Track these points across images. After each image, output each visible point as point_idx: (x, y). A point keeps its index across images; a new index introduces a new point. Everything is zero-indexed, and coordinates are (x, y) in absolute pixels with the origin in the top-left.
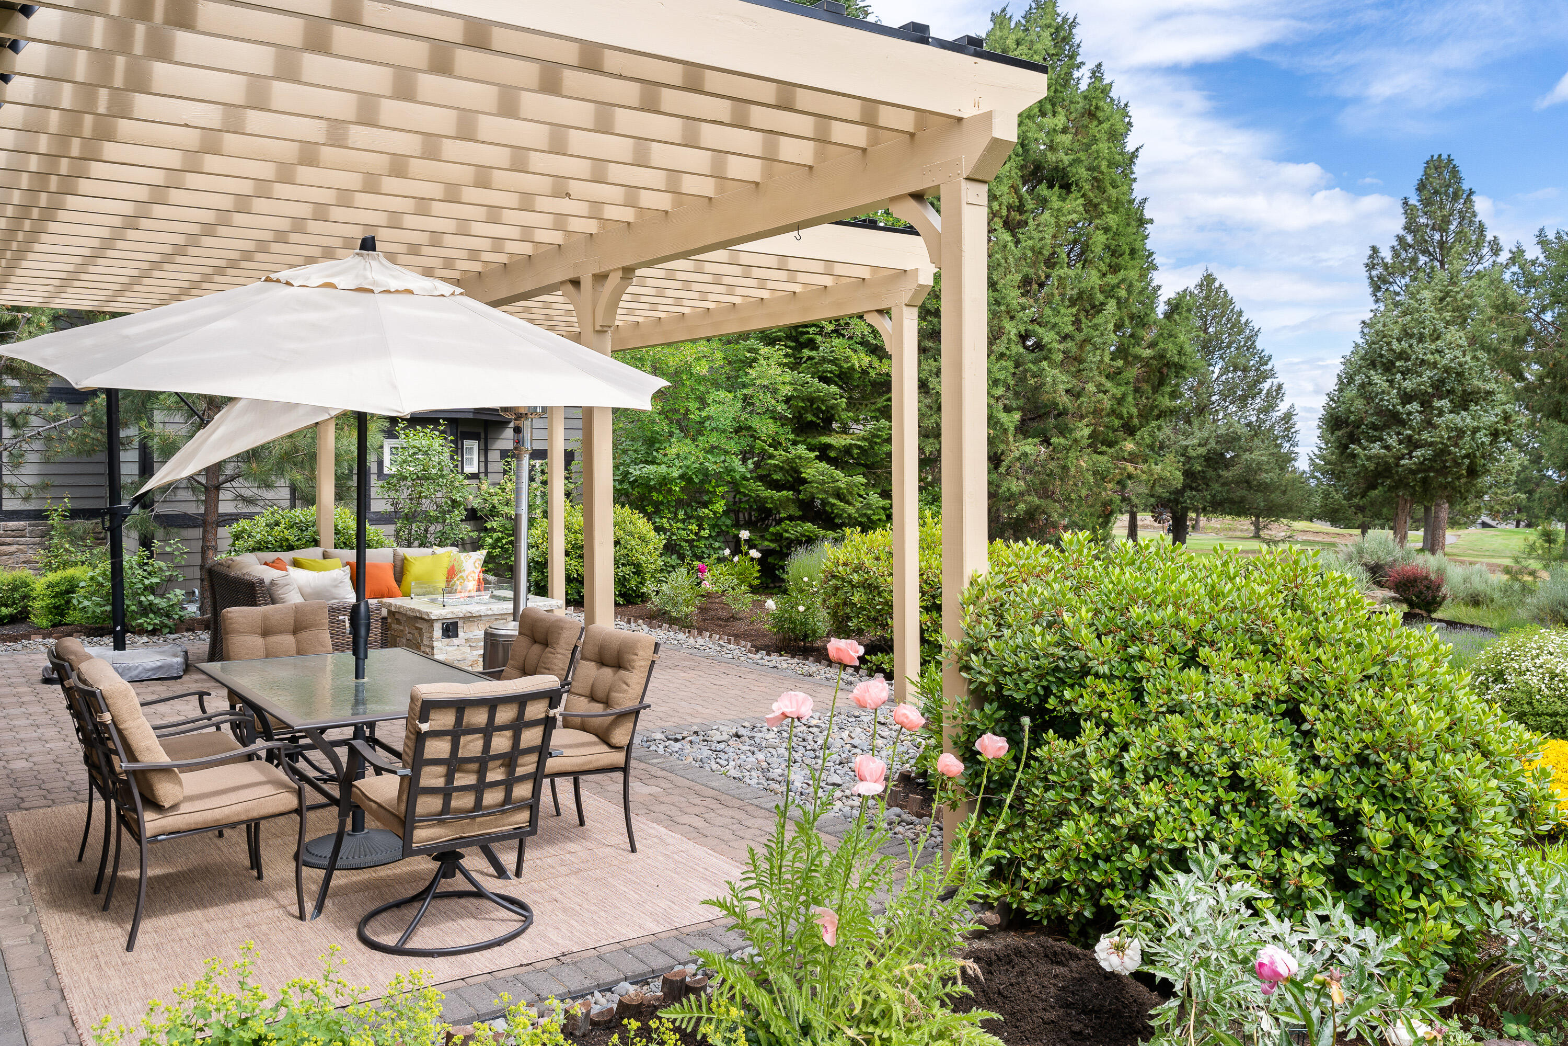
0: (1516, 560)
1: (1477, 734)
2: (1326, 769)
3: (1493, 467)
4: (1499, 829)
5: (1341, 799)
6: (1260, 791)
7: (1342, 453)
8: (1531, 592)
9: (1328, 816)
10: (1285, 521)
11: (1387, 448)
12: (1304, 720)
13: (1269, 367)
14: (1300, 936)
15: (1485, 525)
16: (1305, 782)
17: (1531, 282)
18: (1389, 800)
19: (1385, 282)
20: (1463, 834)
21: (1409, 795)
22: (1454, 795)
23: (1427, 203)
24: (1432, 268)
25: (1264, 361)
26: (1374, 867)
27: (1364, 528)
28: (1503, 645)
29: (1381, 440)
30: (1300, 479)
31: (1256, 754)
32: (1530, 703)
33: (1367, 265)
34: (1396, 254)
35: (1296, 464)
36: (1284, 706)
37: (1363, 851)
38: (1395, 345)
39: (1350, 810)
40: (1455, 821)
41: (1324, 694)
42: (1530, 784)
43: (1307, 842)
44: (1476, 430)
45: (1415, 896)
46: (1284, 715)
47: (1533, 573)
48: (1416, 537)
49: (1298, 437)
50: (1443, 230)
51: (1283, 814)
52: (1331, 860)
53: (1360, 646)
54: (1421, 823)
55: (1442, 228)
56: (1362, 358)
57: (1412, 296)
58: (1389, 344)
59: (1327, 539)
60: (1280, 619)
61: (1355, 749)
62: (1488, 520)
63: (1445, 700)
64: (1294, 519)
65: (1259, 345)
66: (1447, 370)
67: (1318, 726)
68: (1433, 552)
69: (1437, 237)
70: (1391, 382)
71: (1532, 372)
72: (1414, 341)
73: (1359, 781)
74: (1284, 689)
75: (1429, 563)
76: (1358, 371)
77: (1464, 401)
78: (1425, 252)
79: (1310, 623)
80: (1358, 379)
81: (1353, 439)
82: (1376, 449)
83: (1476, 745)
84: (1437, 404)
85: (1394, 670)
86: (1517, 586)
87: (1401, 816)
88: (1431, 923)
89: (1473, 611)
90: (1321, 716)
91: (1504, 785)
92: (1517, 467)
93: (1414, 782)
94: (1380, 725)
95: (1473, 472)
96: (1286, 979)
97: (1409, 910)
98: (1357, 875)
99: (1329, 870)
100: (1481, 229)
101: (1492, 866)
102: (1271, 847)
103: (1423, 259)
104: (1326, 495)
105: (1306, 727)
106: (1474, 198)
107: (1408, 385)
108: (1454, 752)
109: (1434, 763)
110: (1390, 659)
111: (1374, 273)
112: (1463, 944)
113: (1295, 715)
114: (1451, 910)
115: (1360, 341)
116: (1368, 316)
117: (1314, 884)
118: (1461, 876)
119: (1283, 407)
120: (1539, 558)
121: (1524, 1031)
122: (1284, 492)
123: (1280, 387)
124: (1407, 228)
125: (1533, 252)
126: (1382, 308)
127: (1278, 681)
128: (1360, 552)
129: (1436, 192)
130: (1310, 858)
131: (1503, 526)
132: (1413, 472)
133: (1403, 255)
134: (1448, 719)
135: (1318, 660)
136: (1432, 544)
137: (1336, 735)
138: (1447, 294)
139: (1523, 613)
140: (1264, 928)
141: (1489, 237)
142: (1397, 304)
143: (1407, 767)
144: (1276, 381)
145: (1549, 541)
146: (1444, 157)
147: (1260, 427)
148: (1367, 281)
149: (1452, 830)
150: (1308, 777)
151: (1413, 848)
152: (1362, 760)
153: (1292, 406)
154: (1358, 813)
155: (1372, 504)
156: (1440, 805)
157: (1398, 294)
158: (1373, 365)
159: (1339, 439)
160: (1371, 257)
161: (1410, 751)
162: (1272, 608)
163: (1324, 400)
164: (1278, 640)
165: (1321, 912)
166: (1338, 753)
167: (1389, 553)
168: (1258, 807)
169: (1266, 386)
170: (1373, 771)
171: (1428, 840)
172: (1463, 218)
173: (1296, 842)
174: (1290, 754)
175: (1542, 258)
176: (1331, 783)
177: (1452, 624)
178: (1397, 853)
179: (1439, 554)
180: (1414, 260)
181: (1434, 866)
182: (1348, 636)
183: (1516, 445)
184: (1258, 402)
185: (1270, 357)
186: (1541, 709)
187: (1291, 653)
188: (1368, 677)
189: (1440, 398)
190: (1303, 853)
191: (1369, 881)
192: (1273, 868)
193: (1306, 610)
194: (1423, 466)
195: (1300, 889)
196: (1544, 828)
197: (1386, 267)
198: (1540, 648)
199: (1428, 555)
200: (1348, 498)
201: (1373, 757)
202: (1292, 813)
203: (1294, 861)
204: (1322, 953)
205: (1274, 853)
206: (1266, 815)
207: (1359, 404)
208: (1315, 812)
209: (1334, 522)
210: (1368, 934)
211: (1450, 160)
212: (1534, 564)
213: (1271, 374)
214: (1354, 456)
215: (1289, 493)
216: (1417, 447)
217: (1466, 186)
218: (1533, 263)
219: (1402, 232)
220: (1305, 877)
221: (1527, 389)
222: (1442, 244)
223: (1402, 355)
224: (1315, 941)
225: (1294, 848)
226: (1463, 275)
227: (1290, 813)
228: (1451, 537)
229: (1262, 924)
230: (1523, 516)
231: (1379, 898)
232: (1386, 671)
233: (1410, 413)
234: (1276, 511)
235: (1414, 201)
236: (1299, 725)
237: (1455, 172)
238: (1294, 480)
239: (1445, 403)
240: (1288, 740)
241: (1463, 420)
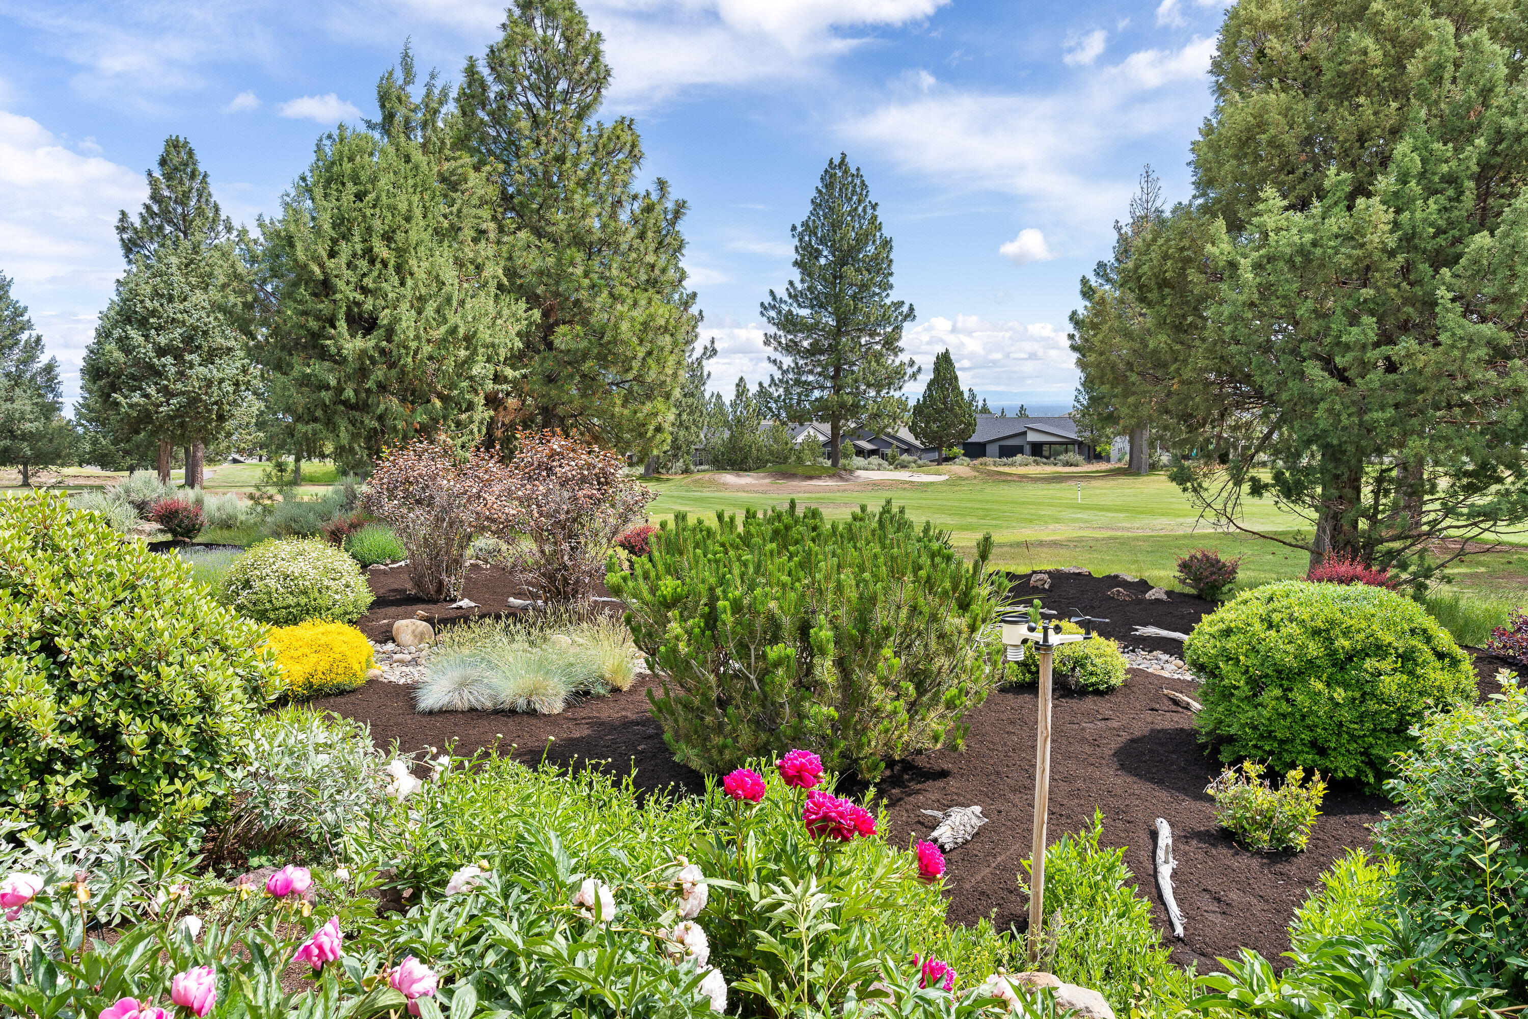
0: (257, 487)
1: (216, 634)
2: (83, 693)
3: (237, 412)
4: (238, 707)
5: (100, 716)
6: (17, 728)
7: (105, 401)
8: (270, 512)
9: (89, 734)
10: (54, 468)
11: (147, 396)
12: (60, 651)
13: (25, 318)
14: (63, 852)
15: (235, 461)
16: (63, 709)
17: (253, 260)
18: (144, 707)
19: (136, 245)
20: (208, 719)
21: (162, 697)
22: (197, 687)
23: (168, 177)
24: (177, 237)
25: (19, 312)
26: (133, 768)
27: (131, 469)
28: (248, 557)
29: (141, 389)
30: (66, 430)
31: (9, 694)
32: (270, 601)
33: (118, 228)
34: (144, 220)
35: (63, 414)
36: (38, 643)
37: (123, 758)
38: (148, 304)
39: (109, 725)
40: (201, 710)
41: (77, 625)
42: (262, 666)
43: (70, 764)
44: (221, 381)
45: (171, 782)
46: (39, 651)
47: (270, 498)
48: (178, 474)
49: (61, 388)
50: (183, 204)
51: (43, 745)
52: (95, 774)
53: (110, 575)
54: (173, 719)
55: (183, 201)
56: (118, 313)
57: (160, 260)
58: (142, 302)
59: (98, 482)
60: (30, 561)
61: (110, 668)
62: (237, 457)
63: (189, 611)
64: (62, 465)
65: (13, 294)
66: (195, 329)
67: (74, 655)
68: (192, 487)
69: (180, 210)
70: (146, 337)
71: (262, 333)
72: (164, 301)
73: (116, 696)
74: (36, 627)
75: (187, 496)
76: (114, 326)
77: (210, 357)
78: (170, 222)
79: (61, 561)
80: (117, 333)
81: (114, 388)
82: (137, 398)
83: (216, 643)
84: (188, 357)
85: (143, 593)
86: (259, 509)
87: (156, 718)
88: (185, 800)
89: (226, 533)
90: (76, 645)
91: (240, 671)
92: (254, 411)
93: (165, 685)
94: (132, 641)
95: (221, 418)
96: (32, 899)
97: (166, 796)
98: (119, 780)
99: (91, 783)
100: (217, 209)
101: (233, 739)
102: (33, 778)
103: (168, 229)
104: (95, 442)
105: (62, 658)
106: (208, 180)
107: (163, 340)
108: (199, 652)
109: (182, 666)
110: (139, 583)
111: (125, 236)
112: (217, 808)
113: (50, 649)
114: (202, 784)
115: (116, 299)
116: (122, 276)
117: (77, 800)
118: (210, 754)
119: (43, 359)
120: (275, 484)
121: (263, 859)
122: (51, 441)
123: (39, 339)
124: (153, 197)
125: (255, 233)
126: (135, 270)
127: (30, 619)
128: (127, 491)
129: (176, 169)
130: (75, 776)
131: (249, 461)
132: (171, 418)
133: (151, 222)
134: (191, 627)
135: (70, 593)
136: (191, 480)
137: (92, 660)
138: (192, 262)
139: (265, 530)
140: (27, 857)
141: (223, 217)
142: (148, 267)
143: (158, 675)
144: (34, 334)
145: (281, 471)
146: (181, 139)
147: (20, 376)
148: (119, 243)
149: (199, 718)
150: (67, 704)
151: (167, 742)
152: (118, 677)
153: (54, 358)
154: (116, 725)
155: (138, 447)
156: (187, 700)
157: (148, 257)
158: (128, 320)
159: (101, 389)
160: (121, 220)
161: (159, 660)
162: (20, 550)
163: (84, 353)
164: (28, 581)
165: (83, 822)
166: (93, 675)
167: (154, 490)
168: (16, 744)
169: (24, 336)
170: (128, 683)
171: (179, 731)
172: (200, 196)
173: (58, 766)
174: (47, 686)
175: (262, 239)
176: (90, 705)
177: (209, 546)
178: (154, 750)
179: (197, 488)
180: (160, 228)
181: (186, 751)
182: (99, 567)
183: (255, 393)
184: (16, 353)
185: (26, 309)
186: (278, 604)
187: (42, 591)
188: (120, 602)
189: (191, 353)
190: (66, 774)
191: (130, 782)
192: (37, 796)
193: (56, 549)
194: (178, 413)
195: (65, 808)
196: (272, 698)
197: (135, 230)
198: (275, 556)
199: (188, 489)
200: (115, 442)
201: (127, 672)
202: (52, 740)
203: (58, 784)
204: (87, 859)
205: (36, 782)
206: (25, 749)
207: (118, 355)
208: (75, 734)
209: (104, 466)
210: (129, 827)
211: (186, 143)
212: (272, 490)
213: (28, 325)
214: (117, 404)
215: (56, 442)
216: (173, 395)
217: (201, 168)
218: (256, 242)
219: (148, 202)
220: (70, 797)
221: (256, 346)
222: (184, 216)
223: (153, 313)
224: (78, 852)
225: (57, 772)
226: (203, 247)
227: (49, 741)
228: (207, 472)
229: (24, 853)
230: (264, 453)
231: (140, 793)
232: (135, 594)
233: (164, 366)
234: (45, 459)
235: (157, 174)
236: (55, 658)
237: (190, 153)
238: (61, 428)
239: (195, 358)
240: (44, 674)
241: (210, 371)
